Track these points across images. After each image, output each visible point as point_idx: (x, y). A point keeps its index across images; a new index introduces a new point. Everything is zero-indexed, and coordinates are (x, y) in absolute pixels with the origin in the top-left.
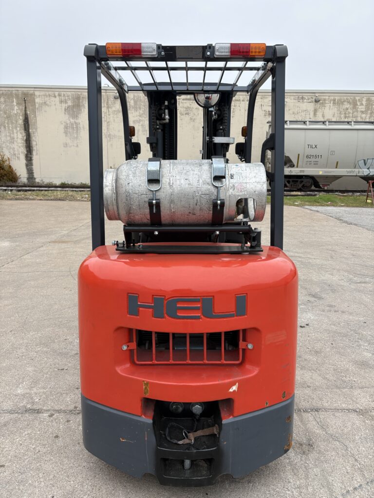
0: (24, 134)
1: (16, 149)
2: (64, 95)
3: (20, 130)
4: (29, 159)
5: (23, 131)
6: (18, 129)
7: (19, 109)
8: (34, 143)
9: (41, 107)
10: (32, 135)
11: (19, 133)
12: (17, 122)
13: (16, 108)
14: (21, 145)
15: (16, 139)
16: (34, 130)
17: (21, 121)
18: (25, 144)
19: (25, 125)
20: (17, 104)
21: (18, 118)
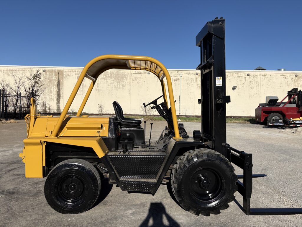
0: (57, 89)
1: (52, 96)
2: (77, 71)
3: (55, 87)
4: (58, 100)
5: (57, 88)
6: (54, 86)
7: (56, 77)
8: (61, 93)
9: (66, 76)
10: (61, 89)
11: (54, 88)
12: (54, 83)
13: (54, 77)
14: (54, 94)
15: (53, 91)
16: (62, 87)
17: (56, 83)
18: (57, 94)
19: (58, 85)
20: (55, 75)
21: (55, 81)
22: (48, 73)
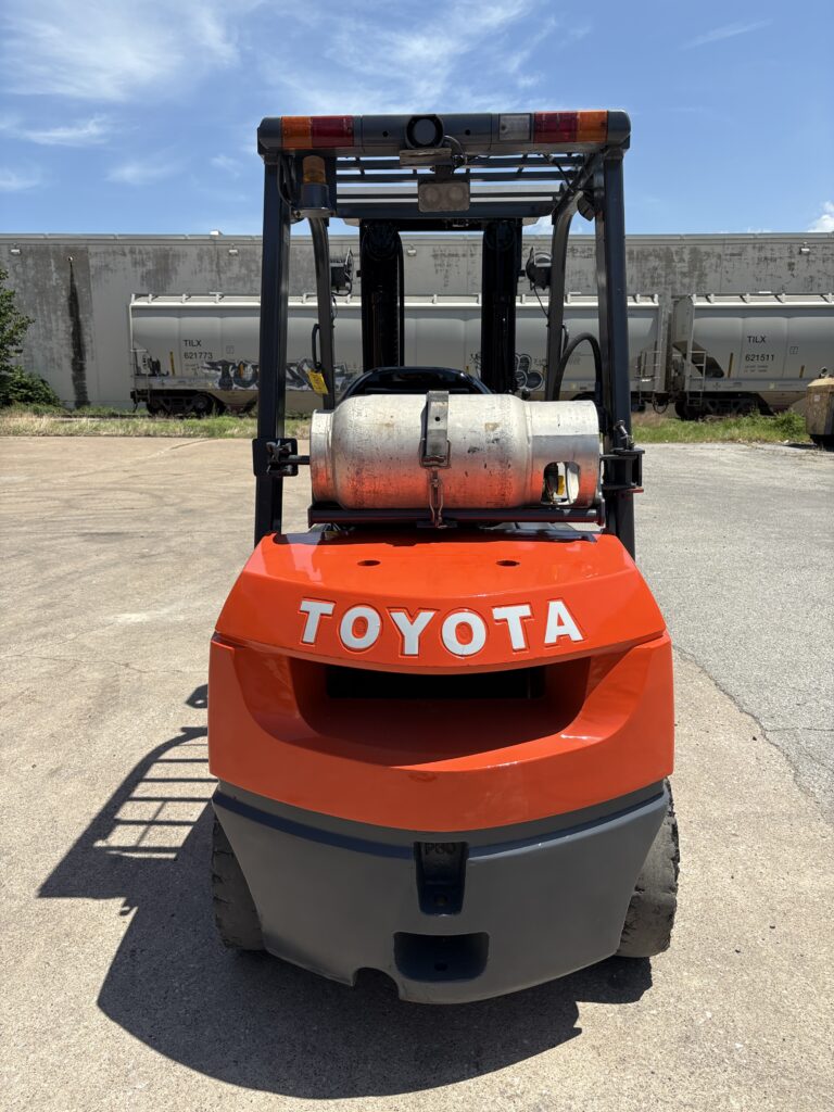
0: (70, 323)
1: (55, 351)
2: (140, 252)
3: (62, 315)
4: (78, 367)
5: (67, 318)
6: (59, 313)
7: (61, 278)
8: (86, 339)
9: (100, 273)
10: (83, 324)
11: (60, 322)
12: (56, 300)
13: (55, 276)
14: (64, 342)
15: (55, 333)
16: (87, 315)
17: (63, 300)
18: (71, 341)
19: (71, 305)
20: (58, 268)
21: (58, 293)
22: (30, 261)
